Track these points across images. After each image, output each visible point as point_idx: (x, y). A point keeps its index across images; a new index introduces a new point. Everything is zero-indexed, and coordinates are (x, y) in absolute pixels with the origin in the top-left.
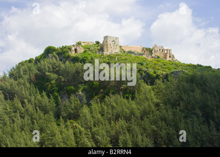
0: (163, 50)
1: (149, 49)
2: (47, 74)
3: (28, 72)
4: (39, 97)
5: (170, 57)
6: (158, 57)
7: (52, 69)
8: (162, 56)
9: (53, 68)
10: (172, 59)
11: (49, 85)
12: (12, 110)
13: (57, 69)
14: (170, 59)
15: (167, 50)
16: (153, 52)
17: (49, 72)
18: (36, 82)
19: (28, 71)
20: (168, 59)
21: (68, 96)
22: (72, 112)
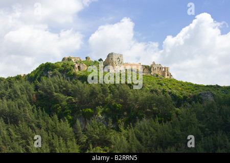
0: (160, 68)
1: (148, 66)
2: (55, 94)
3: (25, 92)
4: (50, 121)
5: (168, 75)
6: (157, 76)
7: (58, 89)
8: (160, 74)
9: (60, 87)
10: (170, 77)
11: (58, 107)
12: (20, 137)
13: (64, 89)
14: (169, 77)
15: (165, 68)
16: (152, 70)
17: (56, 92)
18: (38, 102)
19: (25, 90)
20: (166, 77)
21: (84, 119)
22: (98, 137)
